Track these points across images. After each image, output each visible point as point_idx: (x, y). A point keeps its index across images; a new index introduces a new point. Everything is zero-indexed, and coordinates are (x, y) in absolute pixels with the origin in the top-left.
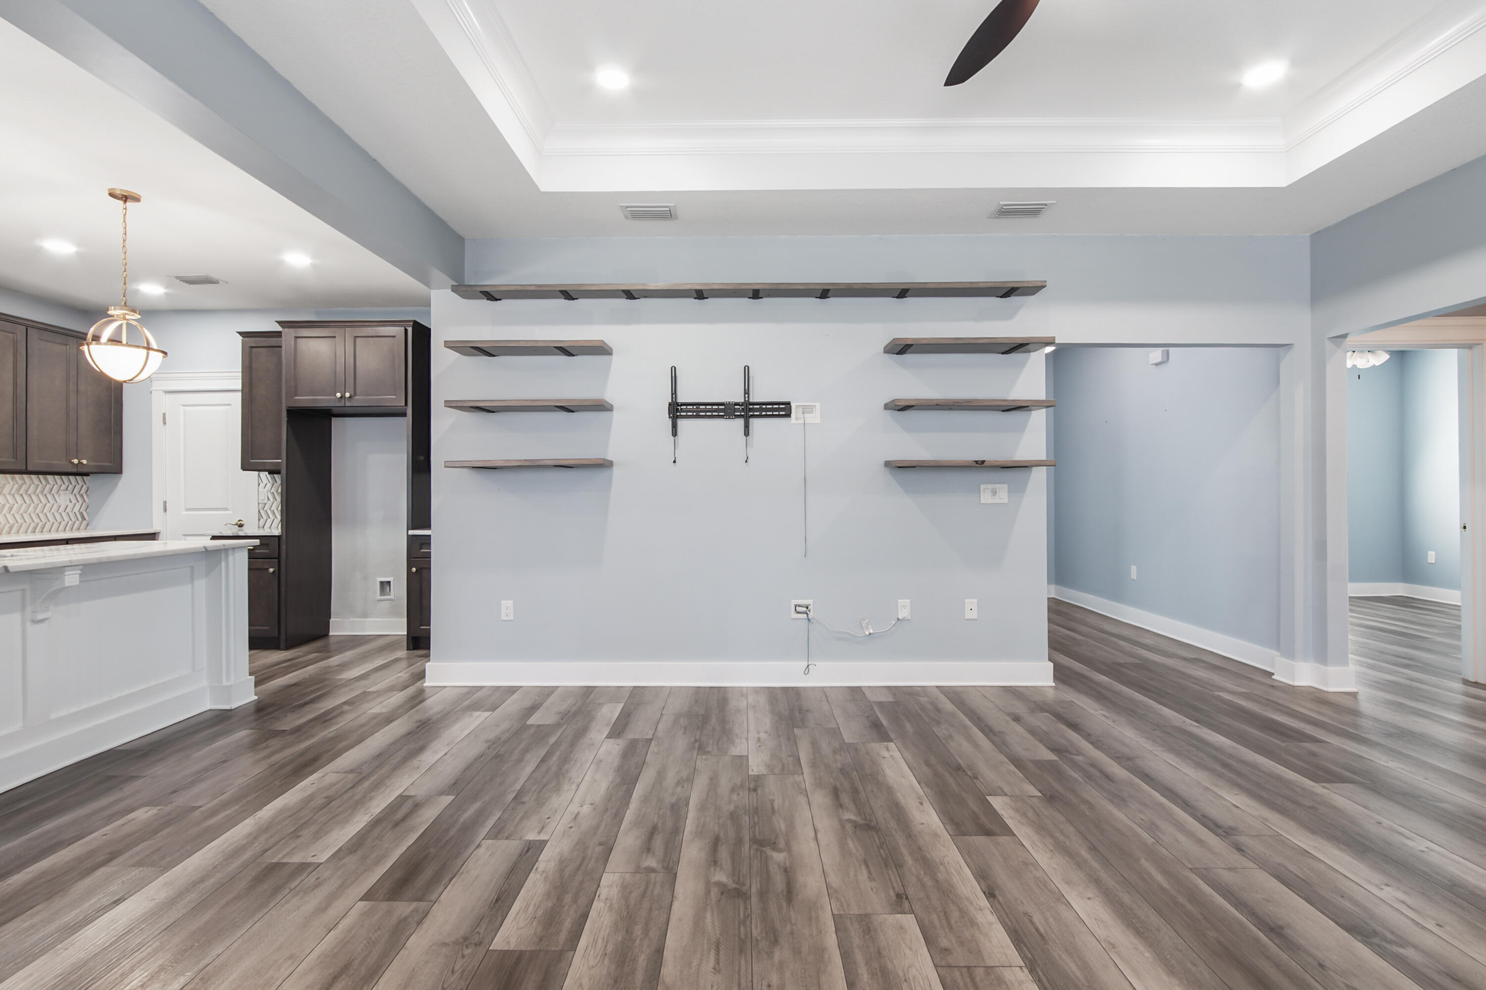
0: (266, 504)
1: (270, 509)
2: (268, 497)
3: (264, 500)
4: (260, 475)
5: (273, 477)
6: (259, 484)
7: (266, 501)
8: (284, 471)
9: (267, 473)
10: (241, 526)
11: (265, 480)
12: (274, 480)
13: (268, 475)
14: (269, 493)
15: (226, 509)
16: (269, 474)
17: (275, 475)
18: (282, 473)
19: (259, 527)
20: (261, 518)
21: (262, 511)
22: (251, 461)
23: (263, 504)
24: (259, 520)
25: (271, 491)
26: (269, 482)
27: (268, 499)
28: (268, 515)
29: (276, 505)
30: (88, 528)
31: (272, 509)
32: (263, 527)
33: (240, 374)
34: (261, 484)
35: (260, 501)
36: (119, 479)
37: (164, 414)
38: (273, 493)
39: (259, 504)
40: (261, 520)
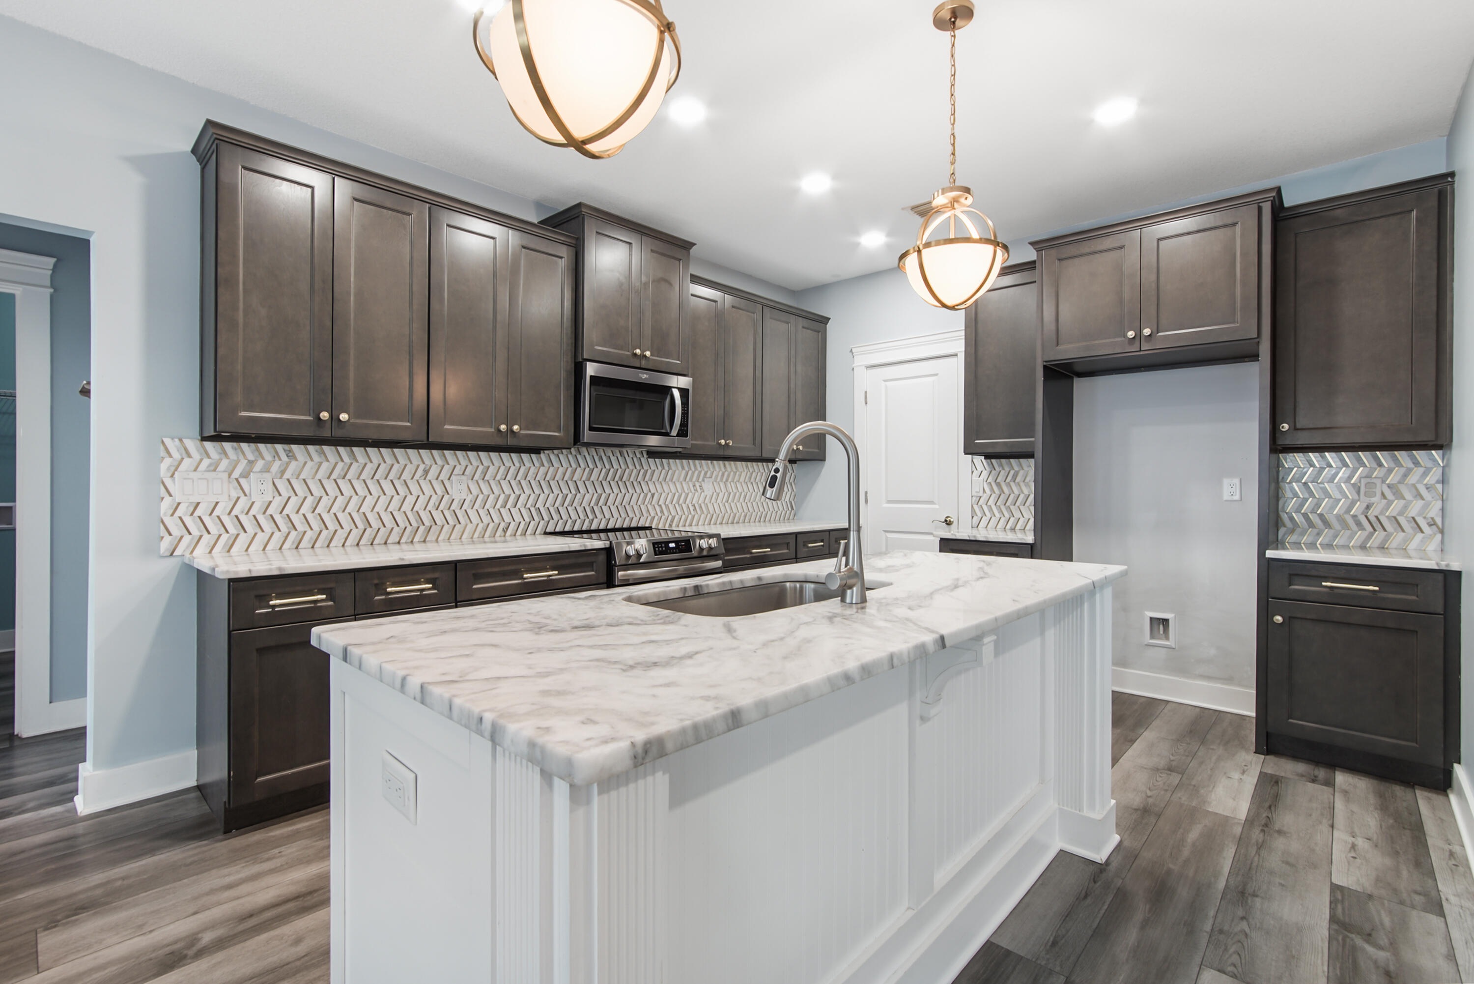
0: (980, 497)
1: (986, 504)
2: (984, 489)
3: (979, 492)
4: (974, 460)
5: (990, 463)
6: (972, 472)
7: (981, 494)
8: (1039, 454)
9: (983, 457)
10: (948, 523)
11: (980, 467)
12: (991, 465)
13: (984, 461)
14: (985, 483)
15: (932, 503)
16: (985, 459)
17: (993, 460)
18: (1035, 457)
19: (972, 527)
20: (974, 515)
21: (975, 507)
22: (976, 441)
23: (977, 497)
24: (973, 517)
25: (988, 481)
26: (985, 469)
27: (984, 491)
28: (984, 513)
29: (995, 499)
30: (795, 518)
31: (989, 504)
32: (977, 527)
33: (963, 333)
34: (975, 472)
35: (974, 494)
36: (822, 467)
37: (866, 392)
38: (990, 483)
39: (972, 497)
40: (975, 518)
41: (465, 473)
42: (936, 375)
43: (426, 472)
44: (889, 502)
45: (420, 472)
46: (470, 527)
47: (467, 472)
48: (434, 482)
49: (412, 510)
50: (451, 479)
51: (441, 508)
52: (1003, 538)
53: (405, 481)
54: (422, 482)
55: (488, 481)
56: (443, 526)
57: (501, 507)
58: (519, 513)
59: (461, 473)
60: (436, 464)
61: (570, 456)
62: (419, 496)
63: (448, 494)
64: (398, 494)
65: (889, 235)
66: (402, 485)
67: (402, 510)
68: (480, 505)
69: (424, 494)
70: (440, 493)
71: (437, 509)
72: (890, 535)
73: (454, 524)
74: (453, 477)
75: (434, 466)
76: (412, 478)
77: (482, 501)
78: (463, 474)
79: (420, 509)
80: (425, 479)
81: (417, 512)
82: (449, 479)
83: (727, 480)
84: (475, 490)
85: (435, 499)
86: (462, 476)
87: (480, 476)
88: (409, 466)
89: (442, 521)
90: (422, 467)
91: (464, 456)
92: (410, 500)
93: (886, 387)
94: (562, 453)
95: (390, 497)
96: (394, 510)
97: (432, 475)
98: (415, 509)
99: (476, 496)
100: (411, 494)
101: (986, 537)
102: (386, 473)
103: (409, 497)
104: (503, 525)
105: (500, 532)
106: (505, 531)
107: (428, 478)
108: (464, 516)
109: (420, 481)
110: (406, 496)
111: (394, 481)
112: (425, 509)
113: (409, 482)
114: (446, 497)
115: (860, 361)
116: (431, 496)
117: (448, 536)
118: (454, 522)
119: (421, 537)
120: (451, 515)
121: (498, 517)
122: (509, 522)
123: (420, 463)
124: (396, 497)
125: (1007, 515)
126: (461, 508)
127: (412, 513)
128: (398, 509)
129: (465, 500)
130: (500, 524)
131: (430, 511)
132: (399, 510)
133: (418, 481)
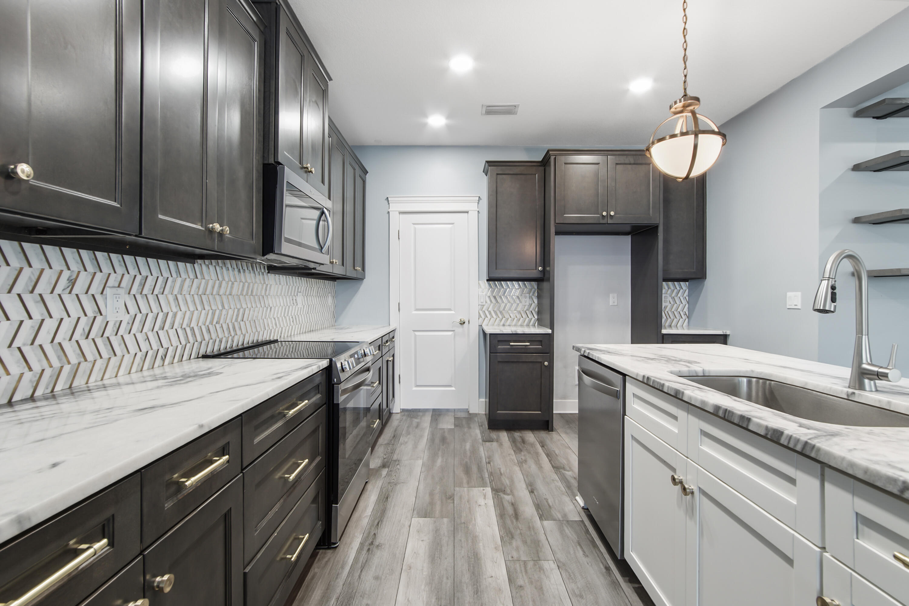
41: (122, 285)
42: (453, 224)
43: (72, 282)
44: (417, 310)
45: (63, 282)
46: (128, 359)
47: (123, 284)
48: (83, 298)
49: (52, 341)
50: (104, 293)
51: (92, 336)
52: (534, 331)
53: (41, 295)
54: (65, 297)
55: (146, 295)
56: (95, 361)
57: (160, 329)
58: (177, 335)
59: (117, 285)
60: (86, 270)
61: (217, 268)
62: (62, 320)
63: (101, 314)
64: (30, 318)
65: (448, 117)
66: (37, 302)
67: (37, 343)
68: (138, 328)
69: (69, 316)
70: (90, 314)
71: (87, 338)
72: (417, 333)
73: (108, 357)
74: (107, 291)
75: (83, 274)
76: (52, 292)
77: (140, 322)
78: (119, 286)
79: (64, 339)
80: (70, 293)
81: (60, 344)
82: (102, 293)
83: (308, 295)
84: (133, 310)
85: (84, 323)
86: (118, 289)
87: (138, 289)
88: (47, 272)
89: (94, 355)
90: (66, 274)
91: (119, 261)
92: (50, 325)
93: (415, 228)
94: (212, 264)
95: (18, 323)
96: (24, 345)
97: (79, 288)
98: (56, 341)
99: (134, 317)
100: (51, 317)
101: (523, 331)
102: (11, 283)
103: (48, 321)
104: (161, 352)
105: (158, 361)
106: (163, 359)
107: (74, 291)
108: (120, 345)
109: (63, 296)
110: (43, 320)
111: (23, 296)
112: (70, 339)
113: (47, 297)
114: (99, 319)
115: (394, 208)
116: (79, 318)
117: (101, 376)
118: (109, 354)
119: (65, 383)
120: (105, 345)
121: (156, 342)
122: (167, 347)
123: (64, 268)
124: (28, 323)
125: (501, 317)
126: (116, 334)
127: (52, 346)
128: (30, 342)
129: (121, 321)
130: (158, 350)
131: (77, 341)
132: (32, 344)
133: (59, 295)
